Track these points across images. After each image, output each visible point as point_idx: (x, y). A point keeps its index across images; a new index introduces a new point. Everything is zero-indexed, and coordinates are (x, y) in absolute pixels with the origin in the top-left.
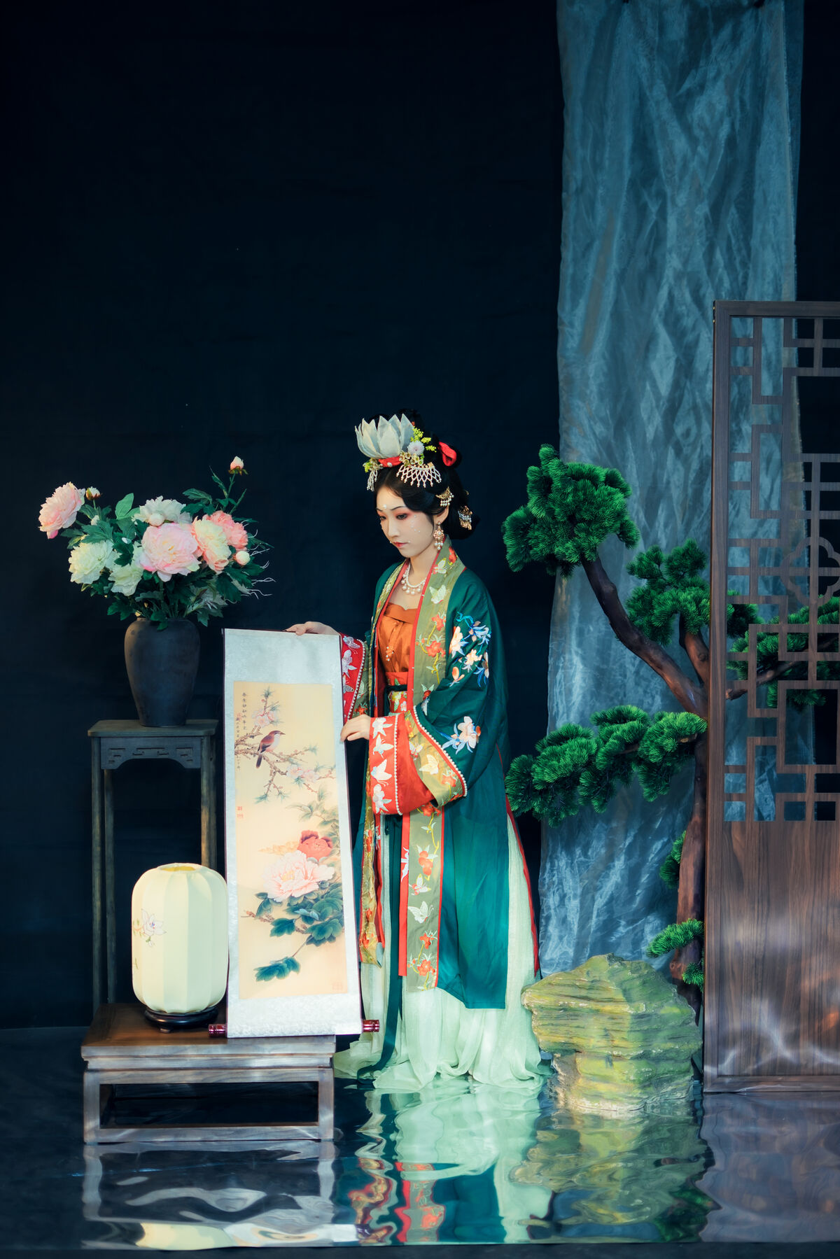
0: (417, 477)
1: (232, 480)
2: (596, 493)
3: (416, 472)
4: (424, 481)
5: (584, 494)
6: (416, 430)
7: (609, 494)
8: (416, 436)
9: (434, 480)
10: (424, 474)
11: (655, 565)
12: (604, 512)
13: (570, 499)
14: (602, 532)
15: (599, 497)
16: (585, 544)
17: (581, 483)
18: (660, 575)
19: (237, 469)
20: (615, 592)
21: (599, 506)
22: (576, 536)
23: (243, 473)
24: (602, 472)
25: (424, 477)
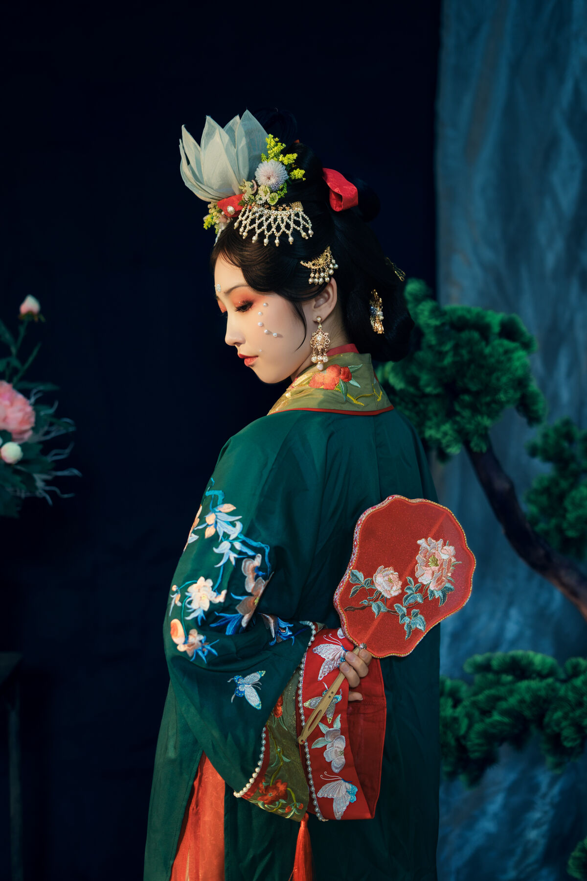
0: (265, 227)
1: (22, 330)
2: (487, 350)
3: (264, 218)
5: (470, 352)
6: (269, 140)
7: (507, 352)
8: (270, 151)
10: (279, 221)
11: (565, 444)
12: (498, 379)
13: (448, 360)
14: (494, 409)
15: (491, 355)
16: (470, 427)
17: (465, 335)
18: (573, 458)
19: (30, 314)
20: (512, 489)
21: (492, 371)
22: (457, 414)
23: (39, 320)
24: (495, 319)
25: (278, 228)
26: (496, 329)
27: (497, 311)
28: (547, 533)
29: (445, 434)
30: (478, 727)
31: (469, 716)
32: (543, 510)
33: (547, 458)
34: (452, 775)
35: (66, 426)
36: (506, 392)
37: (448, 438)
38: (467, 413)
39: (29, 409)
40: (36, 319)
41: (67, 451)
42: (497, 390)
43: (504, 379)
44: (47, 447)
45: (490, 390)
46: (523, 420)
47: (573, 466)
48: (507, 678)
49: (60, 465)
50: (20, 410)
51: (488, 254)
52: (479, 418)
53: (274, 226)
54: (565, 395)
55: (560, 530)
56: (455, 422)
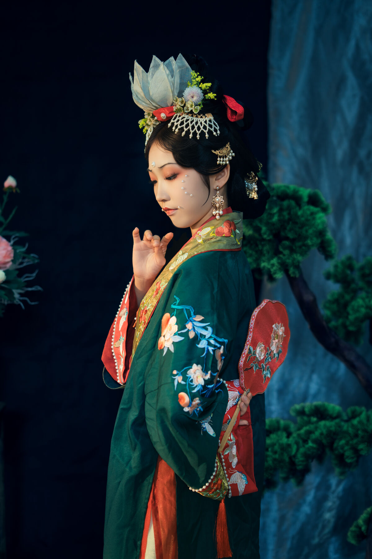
0: (190, 127)
1: (5, 198)
2: (300, 213)
3: (189, 122)
4: (198, 132)
5: (289, 214)
6: (193, 73)
7: (312, 214)
8: (193, 81)
9: (210, 132)
10: (199, 124)
11: (348, 272)
12: (307, 231)
13: (275, 218)
14: (305, 250)
15: (302, 216)
16: (289, 261)
17: (285, 203)
18: (353, 281)
19: (10, 188)
20: (315, 301)
21: (303, 225)
22: (281, 253)
23: (16, 191)
24: (305, 192)
25: (199, 128)
26: (306, 199)
27: (306, 188)
28: (336, 328)
29: (273, 265)
30: (302, 450)
31: (297, 443)
32: (334, 313)
33: (337, 281)
34: (286, 479)
35: (33, 259)
36: (311, 239)
37: (275, 268)
38: (286, 252)
39: (10, 248)
40: (14, 191)
41: (34, 275)
42: (306, 238)
43: (310, 231)
44: (21, 272)
45: (301, 238)
46: (323, 257)
47: (353, 286)
48: (314, 419)
49: (29, 284)
50: (5, 249)
51: (300, 151)
52: (295, 256)
53: (196, 127)
54: (348, 241)
55: (344, 326)
56: (279, 258)
